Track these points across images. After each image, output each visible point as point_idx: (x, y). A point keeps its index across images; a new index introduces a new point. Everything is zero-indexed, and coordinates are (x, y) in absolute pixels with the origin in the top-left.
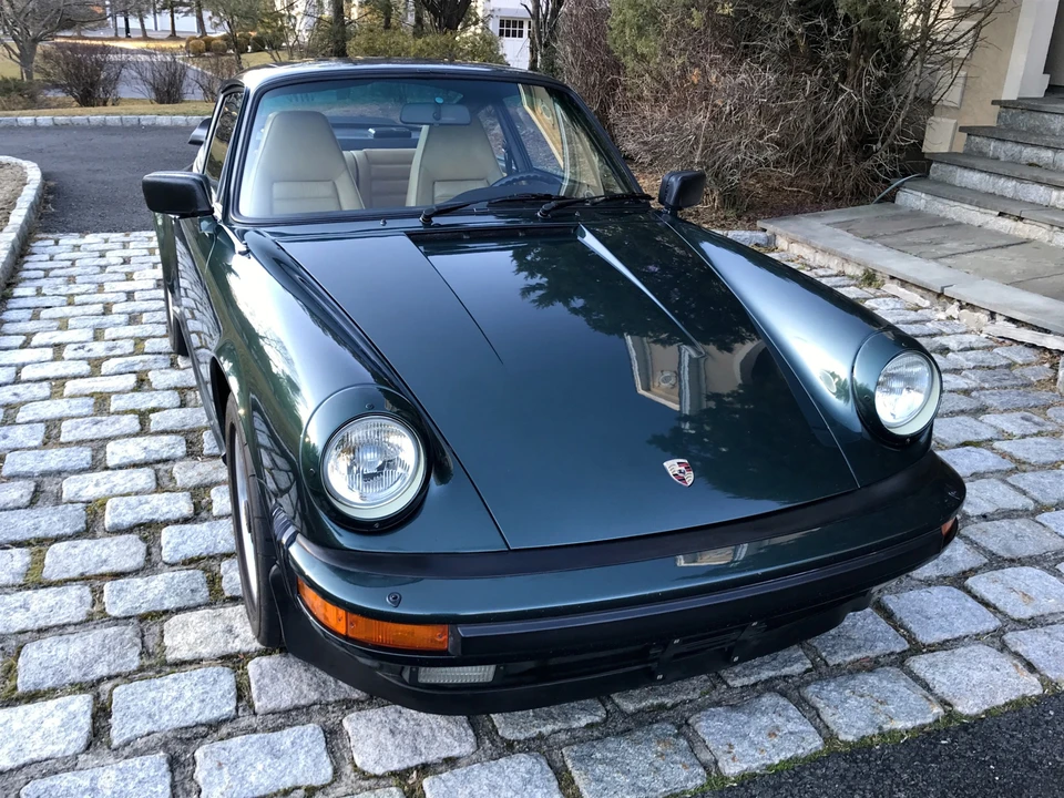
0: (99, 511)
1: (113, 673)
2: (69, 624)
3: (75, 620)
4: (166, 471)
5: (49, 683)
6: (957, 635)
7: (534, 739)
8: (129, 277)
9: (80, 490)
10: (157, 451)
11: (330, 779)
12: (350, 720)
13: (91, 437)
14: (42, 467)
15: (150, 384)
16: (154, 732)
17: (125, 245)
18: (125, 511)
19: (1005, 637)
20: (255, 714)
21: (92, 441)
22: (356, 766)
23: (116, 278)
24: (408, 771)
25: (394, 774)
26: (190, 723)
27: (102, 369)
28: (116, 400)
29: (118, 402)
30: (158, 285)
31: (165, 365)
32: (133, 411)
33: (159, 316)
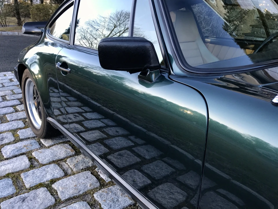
15: (37, 161)
27: (4, 154)
28: (25, 177)
29: (28, 179)
30: (3, 99)
31: (38, 146)
32: (41, 185)
33: (15, 116)
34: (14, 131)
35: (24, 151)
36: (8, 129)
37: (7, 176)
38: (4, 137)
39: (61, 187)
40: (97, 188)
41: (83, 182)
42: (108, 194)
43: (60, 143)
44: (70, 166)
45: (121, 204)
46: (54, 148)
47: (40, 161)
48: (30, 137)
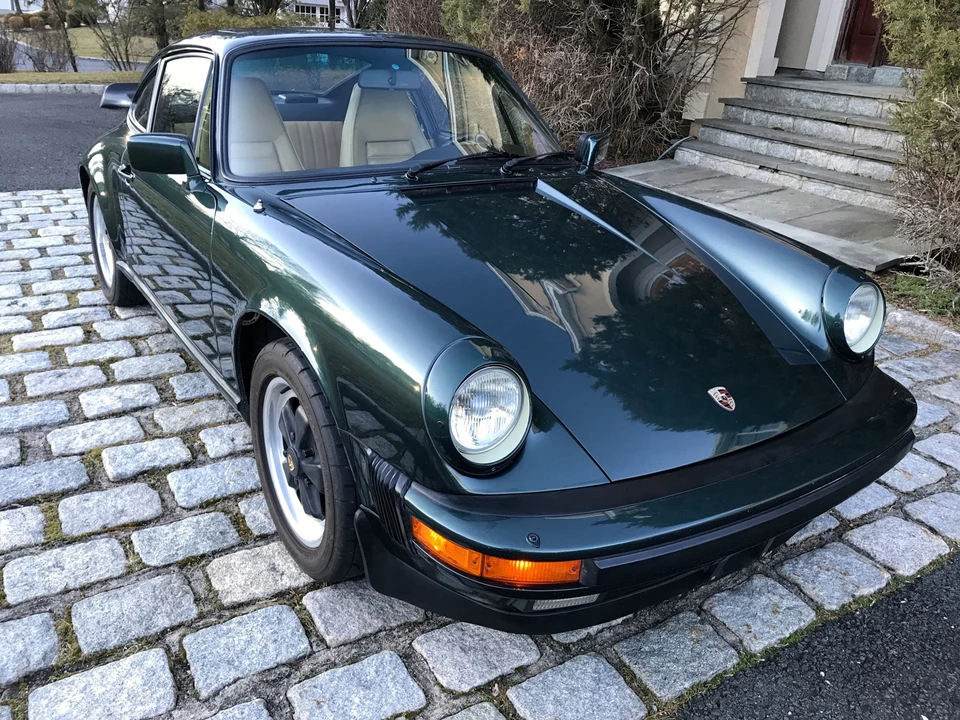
0: (96, 462)
1: (175, 623)
2: (111, 579)
3: (116, 575)
4: (147, 418)
5: (114, 642)
6: (870, 510)
7: (584, 639)
8: (34, 234)
9: (69, 443)
10: (132, 400)
11: (424, 702)
12: (419, 642)
13: (59, 390)
14: (20, 423)
15: (98, 335)
16: (239, 679)
17: (17, 204)
18: (124, 460)
19: (905, 508)
20: (328, 648)
21: (61, 393)
22: (442, 687)
23: (21, 235)
24: (490, 684)
25: (479, 689)
26: (272, 664)
27: (44, 323)
28: (71, 352)
29: (74, 354)
30: (67, 241)
31: (108, 315)
32: (92, 362)
33: (81, 270)
34: (71, 294)
35: (79, 321)
36: (61, 290)
37: (44, 349)
38: (51, 300)
39: (123, 365)
40: (179, 372)
41: (162, 364)
42: (191, 379)
43: (147, 315)
44: (150, 345)
46: (133, 320)
47: (103, 335)
48: (97, 303)
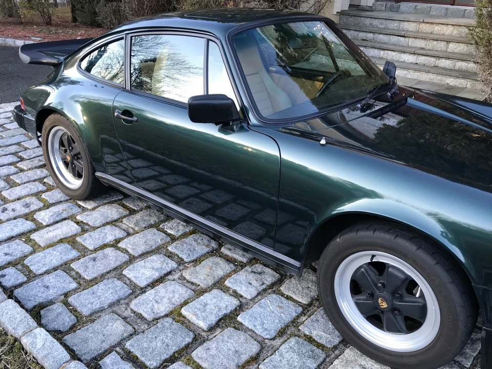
0: (184, 319)
4: (181, 279)
9: (152, 309)
15: (87, 224)
27: (40, 221)
28: (83, 240)
29: (86, 242)
31: (79, 209)
32: (106, 246)
34: (36, 196)
36: (27, 194)
37: (61, 242)
38: (28, 203)
39: (130, 244)
40: (169, 242)
41: (152, 238)
42: (183, 245)
44: (130, 226)
45: (199, 252)
46: (100, 209)
47: (91, 223)
48: (62, 200)
